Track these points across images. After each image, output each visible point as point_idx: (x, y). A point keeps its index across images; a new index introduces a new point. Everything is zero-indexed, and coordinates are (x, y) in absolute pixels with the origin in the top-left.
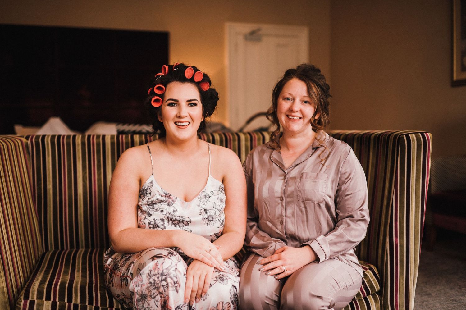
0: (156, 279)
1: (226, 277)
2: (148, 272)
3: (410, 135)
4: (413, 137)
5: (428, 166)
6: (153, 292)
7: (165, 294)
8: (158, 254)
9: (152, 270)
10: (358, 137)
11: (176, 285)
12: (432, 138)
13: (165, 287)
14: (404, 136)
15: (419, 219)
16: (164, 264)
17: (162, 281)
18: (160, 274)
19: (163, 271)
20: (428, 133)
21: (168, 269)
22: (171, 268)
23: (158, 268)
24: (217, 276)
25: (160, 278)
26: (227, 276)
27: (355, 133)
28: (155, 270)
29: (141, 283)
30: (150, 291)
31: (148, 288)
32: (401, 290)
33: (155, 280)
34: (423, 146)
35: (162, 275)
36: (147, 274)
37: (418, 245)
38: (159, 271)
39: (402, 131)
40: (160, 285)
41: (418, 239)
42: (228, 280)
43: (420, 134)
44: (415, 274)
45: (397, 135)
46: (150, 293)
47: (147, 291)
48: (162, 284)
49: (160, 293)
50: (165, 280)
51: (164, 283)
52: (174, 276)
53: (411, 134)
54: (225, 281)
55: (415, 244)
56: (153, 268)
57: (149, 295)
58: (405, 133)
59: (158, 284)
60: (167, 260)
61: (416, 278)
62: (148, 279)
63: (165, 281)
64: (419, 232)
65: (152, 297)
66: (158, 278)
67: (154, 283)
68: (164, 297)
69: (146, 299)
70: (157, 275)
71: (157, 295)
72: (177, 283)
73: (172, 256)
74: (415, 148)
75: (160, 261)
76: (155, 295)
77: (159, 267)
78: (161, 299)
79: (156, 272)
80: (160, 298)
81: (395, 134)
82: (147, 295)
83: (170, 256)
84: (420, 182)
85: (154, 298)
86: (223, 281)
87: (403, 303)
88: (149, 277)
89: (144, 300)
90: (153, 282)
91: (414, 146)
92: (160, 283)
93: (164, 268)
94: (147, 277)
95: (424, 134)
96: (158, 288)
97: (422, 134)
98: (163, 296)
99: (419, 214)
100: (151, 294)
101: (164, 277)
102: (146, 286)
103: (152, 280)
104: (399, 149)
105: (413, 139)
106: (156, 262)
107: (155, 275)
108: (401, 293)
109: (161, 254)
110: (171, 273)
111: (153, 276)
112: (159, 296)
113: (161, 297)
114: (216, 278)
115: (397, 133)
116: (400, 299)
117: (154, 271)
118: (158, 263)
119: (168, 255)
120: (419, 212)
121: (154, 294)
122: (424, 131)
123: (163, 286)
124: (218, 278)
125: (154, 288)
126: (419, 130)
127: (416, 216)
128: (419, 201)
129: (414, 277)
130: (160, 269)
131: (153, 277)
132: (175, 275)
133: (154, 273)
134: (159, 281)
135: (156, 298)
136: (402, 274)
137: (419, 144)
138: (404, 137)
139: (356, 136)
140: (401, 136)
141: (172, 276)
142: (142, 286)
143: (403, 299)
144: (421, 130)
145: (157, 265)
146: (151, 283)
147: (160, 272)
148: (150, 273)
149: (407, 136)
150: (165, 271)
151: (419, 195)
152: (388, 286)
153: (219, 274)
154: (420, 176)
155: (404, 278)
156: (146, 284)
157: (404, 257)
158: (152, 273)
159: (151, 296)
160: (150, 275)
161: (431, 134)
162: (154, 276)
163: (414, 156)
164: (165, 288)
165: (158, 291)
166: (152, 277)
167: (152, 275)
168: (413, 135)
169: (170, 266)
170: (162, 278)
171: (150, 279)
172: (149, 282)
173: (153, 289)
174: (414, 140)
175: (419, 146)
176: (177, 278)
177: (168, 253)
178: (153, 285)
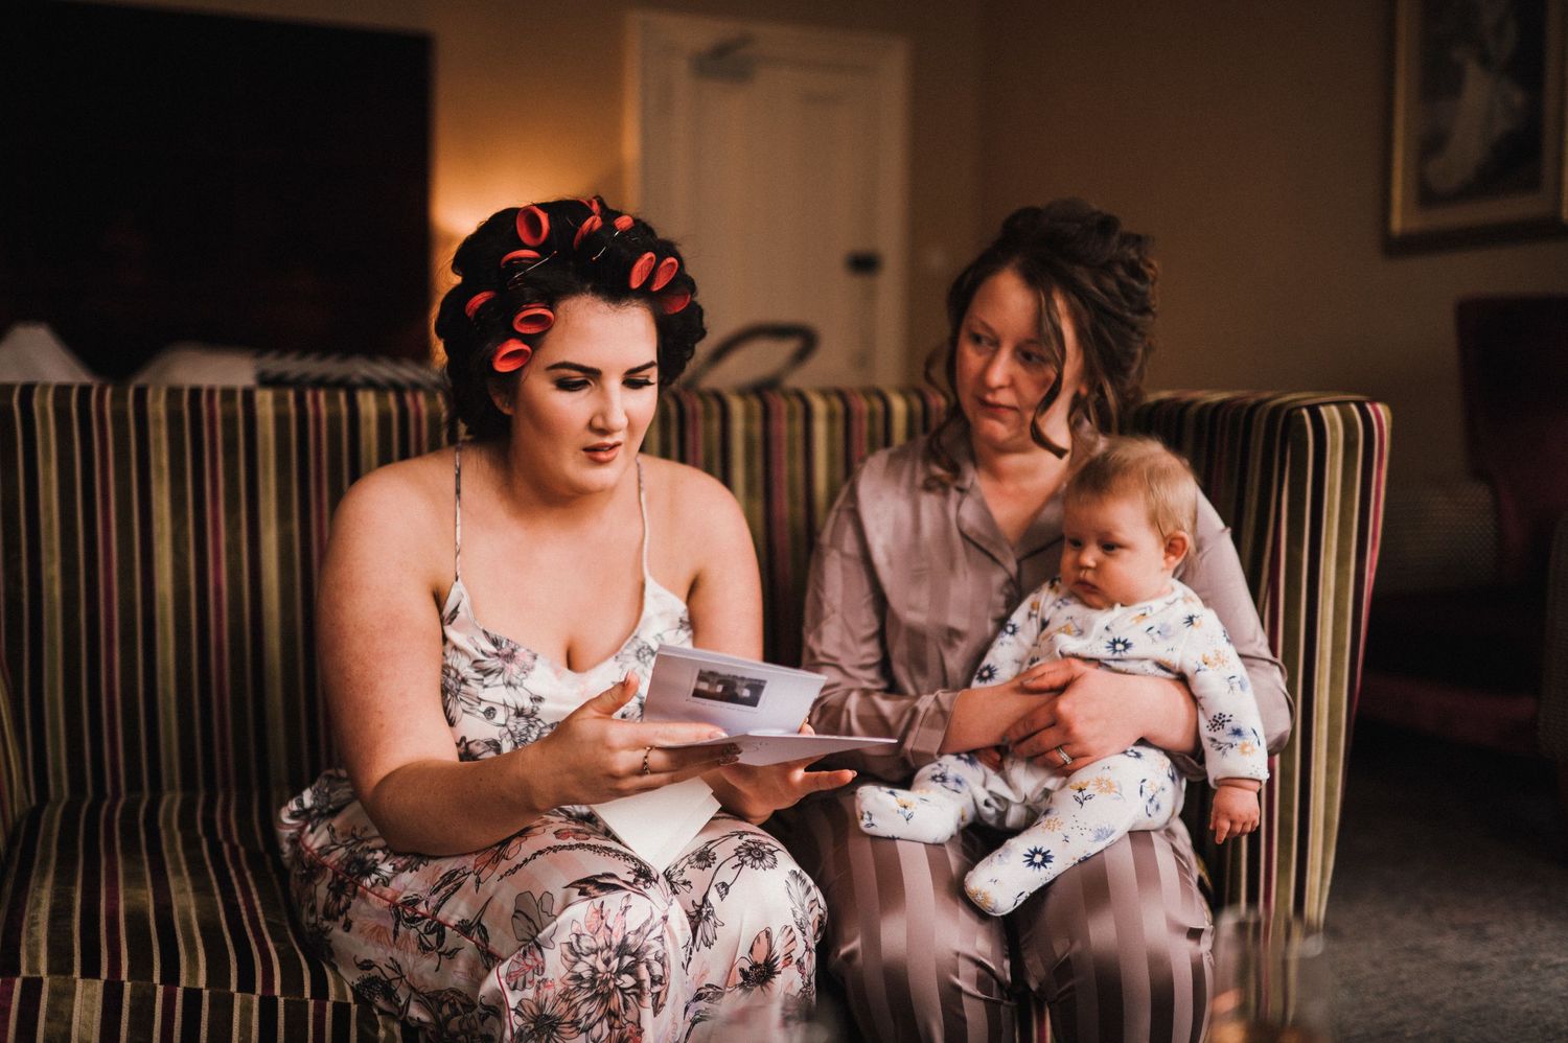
0: (601, 966)
2: (570, 940)
3: (1321, 408)
4: (1331, 414)
5: (1377, 502)
6: (584, 1009)
7: (624, 1016)
8: (600, 874)
9: (582, 934)
11: (658, 988)
12: (1390, 418)
13: (629, 994)
14: (1305, 412)
16: (627, 913)
17: (620, 972)
18: (614, 947)
19: (624, 938)
20: (1379, 406)
21: (642, 935)
22: (651, 930)
23: (607, 927)
24: (740, 847)
25: (615, 963)
28: (594, 933)
29: (538, 978)
30: (575, 1005)
31: (567, 994)
33: (594, 969)
34: (1361, 444)
35: (622, 949)
36: (565, 947)
38: (610, 937)
39: (1297, 397)
40: (611, 984)
42: (775, 854)
43: (1353, 407)
45: (1279, 407)
46: (573, 1011)
48: (619, 982)
49: (612, 1014)
50: (631, 970)
51: (628, 981)
52: (656, 959)
53: (1327, 406)
54: (769, 859)
56: (589, 927)
57: (569, 1018)
58: (1307, 403)
59: (606, 982)
60: (636, 899)
62: (570, 963)
63: (630, 974)
65: (582, 1022)
66: (607, 962)
67: (593, 979)
68: (620, 1028)
69: (555, 1034)
70: (605, 952)
71: (600, 1020)
72: (661, 984)
73: (648, 885)
74: (1337, 452)
75: (613, 901)
76: (590, 1019)
77: (610, 924)
78: (610, 1035)
79: (601, 942)
80: (606, 1031)
81: (1274, 402)
82: (560, 1018)
83: (645, 887)
85: (586, 1026)
88: (572, 957)
89: (544, 1037)
90: (586, 974)
91: (1335, 447)
92: (614, 980)
93: (626, 932)
94: (565, 956)
95: (1367, 405)
96: (606, 997)
97: (1360, 406)
98: (617, 1024)
100: (575, 1015)
101: (628, 960)
102: (560, 985)
103: (582, 968)
104: (1289, 453)
105: (1332, 420)
106: (598, 906)
107: (595, 952)
109: (614, 876)
110: (648, 948)
111: (587, 955)
112: (605, 1022)
113: (611, 1027)
114: (736, 854)
115: (1279, 401)
117: (593, 938)
118: (605, 909)
119: (636, 881)
121: (589, 1016)
122: (1365, 396)
123: (622, 990)
124: (743, 853)
125: (589, 995)
126: (1350, 392)
128: (1347, 606)
130: (615, 931)
131: (590, 959)
132: (660, 955)
133: (593, 945)
134: (611, 972)
135: (596, 1032)
137: (1351, 436)
138: (1303, 417)
140: (1295, 413)
141: (650, 956)
142: (542, 986)
144: (1356, 393)
145: (601, 913)
146: (578, 977)
147: (616, 941)
148: (575, 943)
149: (1314, 411)
150: (631, 940)
156: (557, 981)
158: (586, 943)
159: (575, 1020)
160: (577, 949)
161: (1387, 408)
162: (593, 957)
163: (1336, 479)
164: (627, 997)
165: (603, 1008)
166: (584, 958)
167: (585, 950)
168: (1334, 408)
169: (647, 922)
170: (620, 961)
171: (576, 962)
172: (570, 975)
173: (586, 1000)
174: (1334, 427)
175: (1350, 446)
176: (663, 965)
177: (635, 870)
178: (586, 985)
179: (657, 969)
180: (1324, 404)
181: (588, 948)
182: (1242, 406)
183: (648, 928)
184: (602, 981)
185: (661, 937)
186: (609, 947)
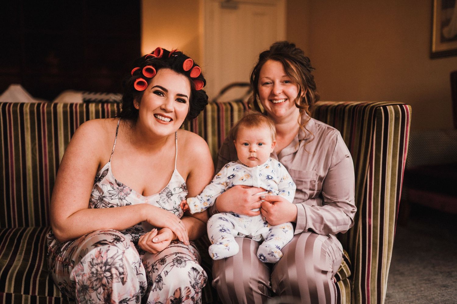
0: (99, 269)
1: (184, 259)
2: (90, 261)
3: (387, 107)
4: (390, 109)
5: (406, 141)
6: (95, 283)
7: (108, 286)
8: (102, 240)
9: (94, 259)
10: (332, 109)
11: (122, 276)
12: (411, 110)
13: (109, 279)
14: (381, 108)
15: (394, 198)
16: (109, 252)
17: (105, 271)
18: (103, 263)
19: (107, 260)
20: (407, 106)
21: (113, 258)
22: (117, 257)
23: (101, 256)
24: (175, 259)
25: (104, 268)
26: (186, 258)
27: (329, 105)
28: (97, 258)
29: (82, 273)
30: (92, 282)
31: (89, 279)
32: (373, 274)
33: (97, 270)
34: (401, 119)
35: (106, 264)
36: (89, 263)
37: (393, 226)
38: (102, 259)
39: (379, 103)
40: (102, 275)
41: (393, 219)
42: (187, 262)
43: (398, 106)
44: (388, 257)
45: (373, 107)
46: (91, 284)
47: (89, 282)
48: (105, 275)
49: (104, 285)
50: (109, 270)
51: (108, 274)
52: (120, 266)
53: (389, 106)
54: (183, 264)
55: (390, 225)
56: (96, 257)
57: (91, 286)
58: (382, 105)
59: (101, 274)
60: (112, 247)
61: (390, 261)
62: (90, 268)
63: (109, 272)
64: (394, 213)
65: (94, 288)
66: (101, 268)
67: (97, 274)
68: (108, 290)
69: (87, 291)
70: (101, 265)
71: (100, 287)
73: (118, 242)
74: (392, 121)
75: (104, 248)
76: (97, 287)
77: (103, 255)
78: (104, 292)
79: (99, 261)
80: (102, 291)
81: (372, 105)
82: (88, 286)
83: (116, 243)
84: (397, 159)
85: (96, 290)
86: (180, 264)
87: (374, 287)
88: (91, 266)
89: (85, 292)
90: (95, 272)
91: (392, 119)
92: (103, 274)
93: (108, 258)
94: (89, 266)
95: (403, 106)
96: (101, 280)
97: (401, 106)
98: (106, 288)
99: (395, 194)
100: (93, 285)
101: (108, 267)
102: (88, 276)
103: (94, 270)
104: (376, 122)
105: (391, 111)
106: (99, 250)
107: (97, 264)
108: (373, 278)
109: (106, 240)
110: (116, 263)
111: (95, 265)
112: (102, 288)
113: (104, 289)
114: (173, 261)
115: (374, 104)
116: (372, 284)
117: (97, 260)
118: (101, 250)
119: (113, 242)
120: (395, 191)
121: (96, 285)
122: (403, 102)
123: (106, 277)
124: (175, 261)
125: (95, 279)
126: (397, 101)
127: (391, 195)
128: (395, 178)
129: (388, 260)
130: (104, 257)
131: (96, 267)
132: (121, 265)
133: (97, 262)
134: (102, 271)
135: (99, 290)
136: (374, 257)
137: (397, 117)
138: (381, 109)
139: (330, 108)
140: (378, 108)
141: (117, 265)
142: (83, 275)
143: (374, 284)
144: (399, 102)
145: (100, 253)
146: (93, 273)
147: (104, 261)
148: (92, 262)
149: (385, 108)
150: (109, 260)
151: (396, 172)
152: (359, 270)
153: (176, 256)
154: (397, 151)
155: (376, 261)
156: (87, 274)
157: (377, 239)
158: (95, 262)
159: (92, 288)
160: (92, 263)
161: (410, 106)
162: (97, 266)
163: (392, 130)
164: (108, 280)
165: (100, 283)
166: (94, 266)
167: (94, 264)
168: (392, 107)
169: (116, 254)
170: (105, 268)
171: (92, 268)
172: (91, 272)
173: (95, 280)
174: (391, 113)
175: (397, 119)
176: (123, 268)
177: (114, 239)
178: (95, 275)
179: (121, 270)
180: (388, 105)
181: (95, 263)
182: (362, 106)
183: (116, 256)
184: (99, 274)
185: (122, 259)
186: (102, 263)
